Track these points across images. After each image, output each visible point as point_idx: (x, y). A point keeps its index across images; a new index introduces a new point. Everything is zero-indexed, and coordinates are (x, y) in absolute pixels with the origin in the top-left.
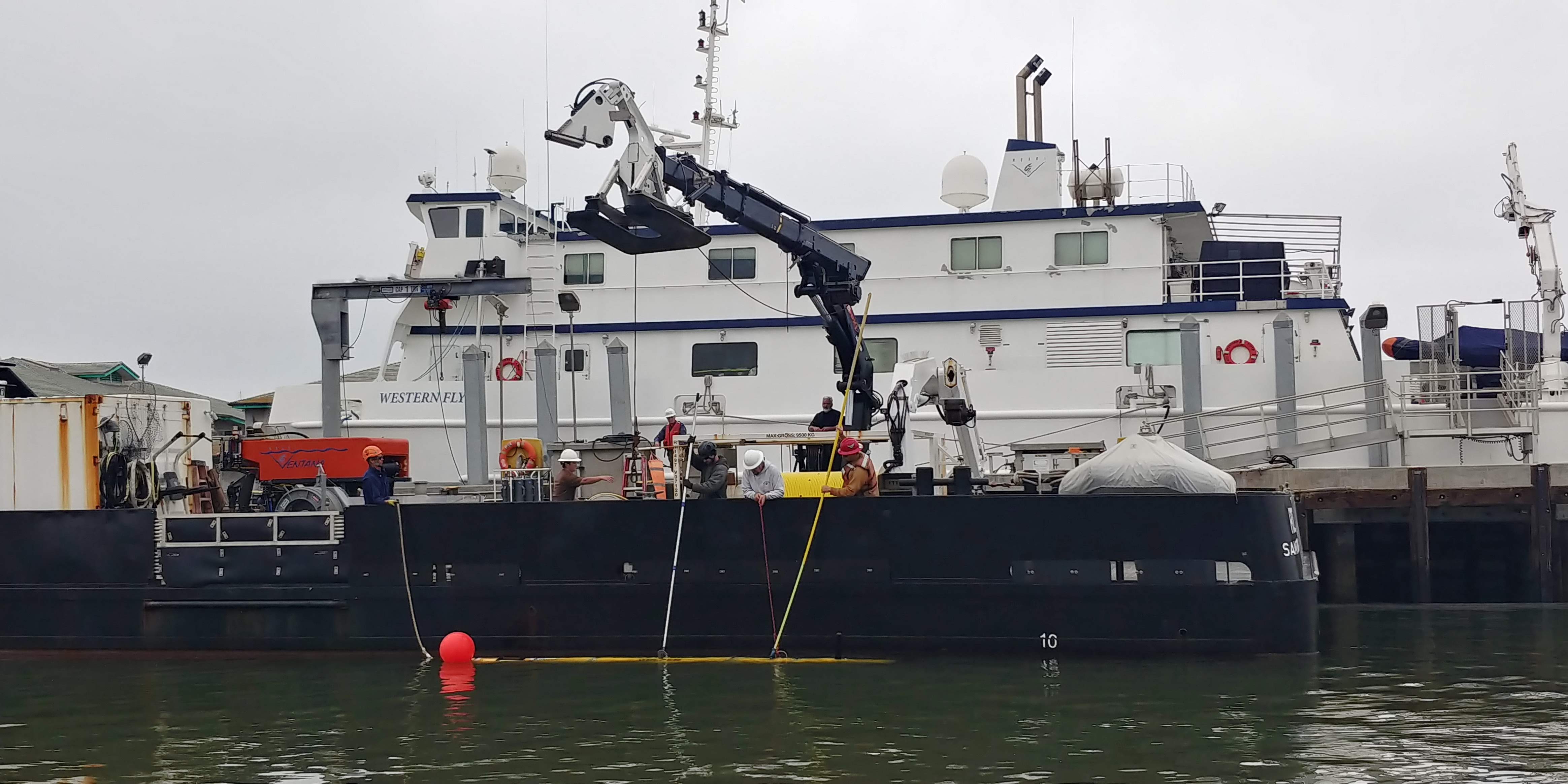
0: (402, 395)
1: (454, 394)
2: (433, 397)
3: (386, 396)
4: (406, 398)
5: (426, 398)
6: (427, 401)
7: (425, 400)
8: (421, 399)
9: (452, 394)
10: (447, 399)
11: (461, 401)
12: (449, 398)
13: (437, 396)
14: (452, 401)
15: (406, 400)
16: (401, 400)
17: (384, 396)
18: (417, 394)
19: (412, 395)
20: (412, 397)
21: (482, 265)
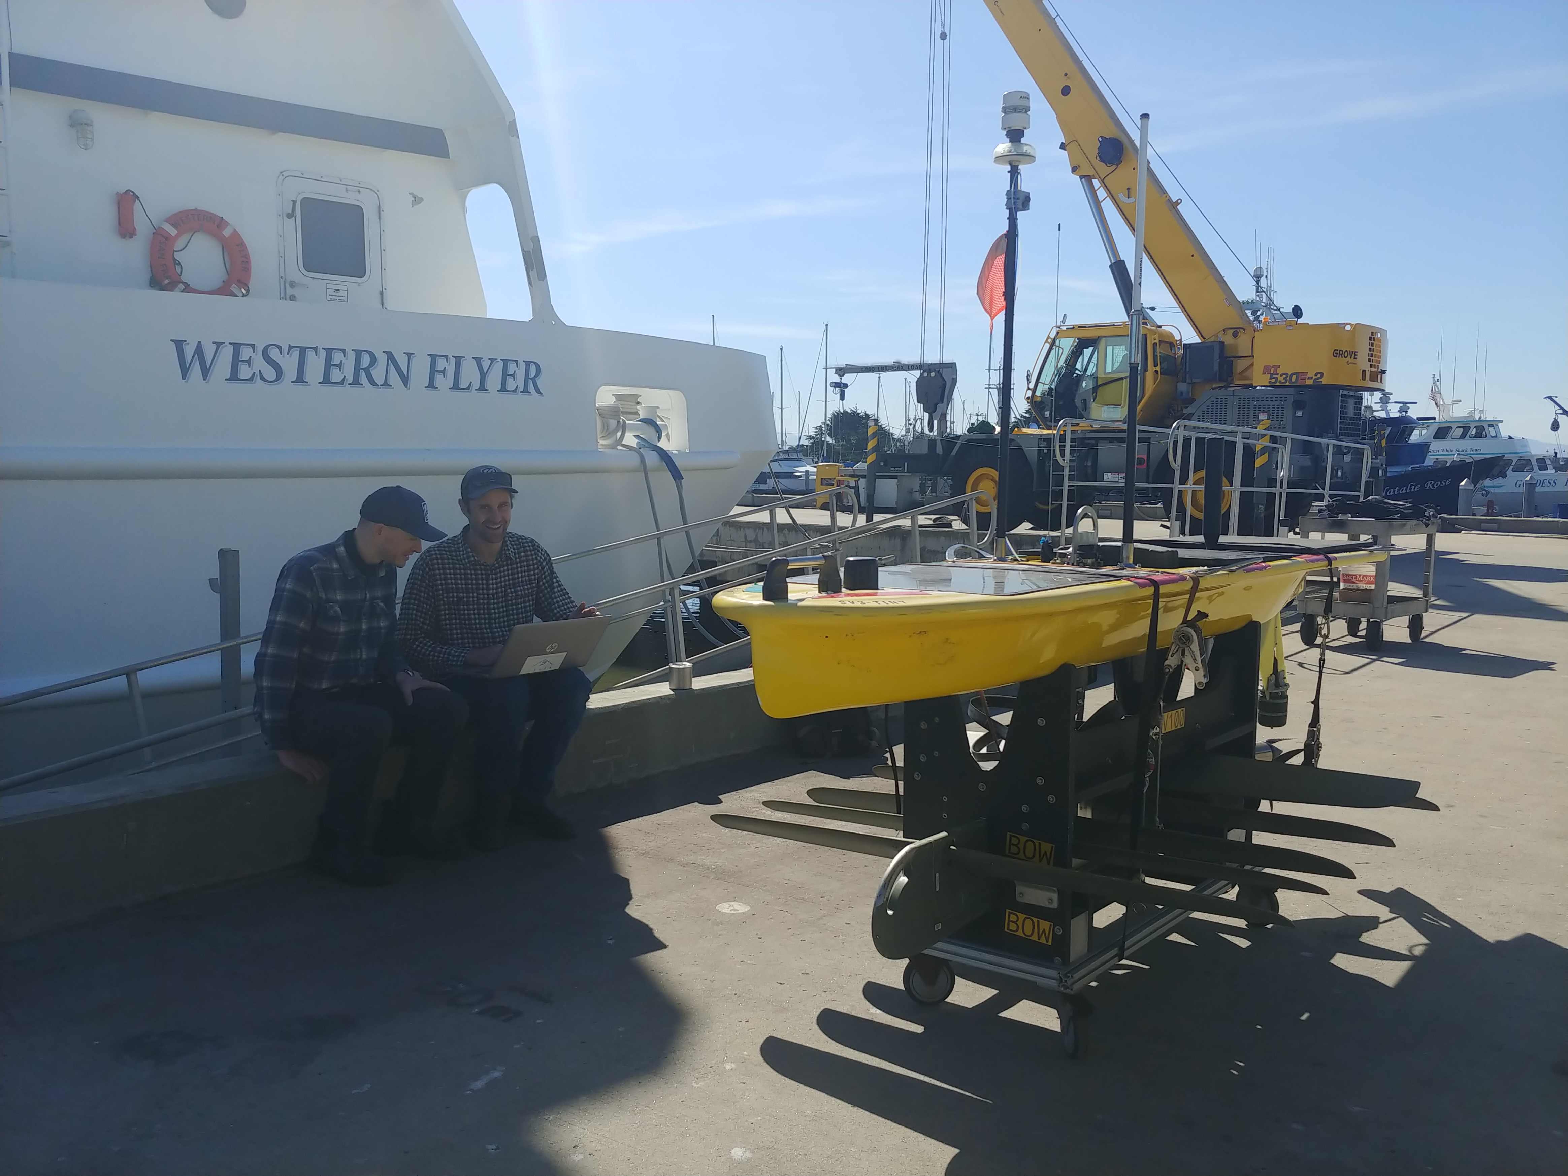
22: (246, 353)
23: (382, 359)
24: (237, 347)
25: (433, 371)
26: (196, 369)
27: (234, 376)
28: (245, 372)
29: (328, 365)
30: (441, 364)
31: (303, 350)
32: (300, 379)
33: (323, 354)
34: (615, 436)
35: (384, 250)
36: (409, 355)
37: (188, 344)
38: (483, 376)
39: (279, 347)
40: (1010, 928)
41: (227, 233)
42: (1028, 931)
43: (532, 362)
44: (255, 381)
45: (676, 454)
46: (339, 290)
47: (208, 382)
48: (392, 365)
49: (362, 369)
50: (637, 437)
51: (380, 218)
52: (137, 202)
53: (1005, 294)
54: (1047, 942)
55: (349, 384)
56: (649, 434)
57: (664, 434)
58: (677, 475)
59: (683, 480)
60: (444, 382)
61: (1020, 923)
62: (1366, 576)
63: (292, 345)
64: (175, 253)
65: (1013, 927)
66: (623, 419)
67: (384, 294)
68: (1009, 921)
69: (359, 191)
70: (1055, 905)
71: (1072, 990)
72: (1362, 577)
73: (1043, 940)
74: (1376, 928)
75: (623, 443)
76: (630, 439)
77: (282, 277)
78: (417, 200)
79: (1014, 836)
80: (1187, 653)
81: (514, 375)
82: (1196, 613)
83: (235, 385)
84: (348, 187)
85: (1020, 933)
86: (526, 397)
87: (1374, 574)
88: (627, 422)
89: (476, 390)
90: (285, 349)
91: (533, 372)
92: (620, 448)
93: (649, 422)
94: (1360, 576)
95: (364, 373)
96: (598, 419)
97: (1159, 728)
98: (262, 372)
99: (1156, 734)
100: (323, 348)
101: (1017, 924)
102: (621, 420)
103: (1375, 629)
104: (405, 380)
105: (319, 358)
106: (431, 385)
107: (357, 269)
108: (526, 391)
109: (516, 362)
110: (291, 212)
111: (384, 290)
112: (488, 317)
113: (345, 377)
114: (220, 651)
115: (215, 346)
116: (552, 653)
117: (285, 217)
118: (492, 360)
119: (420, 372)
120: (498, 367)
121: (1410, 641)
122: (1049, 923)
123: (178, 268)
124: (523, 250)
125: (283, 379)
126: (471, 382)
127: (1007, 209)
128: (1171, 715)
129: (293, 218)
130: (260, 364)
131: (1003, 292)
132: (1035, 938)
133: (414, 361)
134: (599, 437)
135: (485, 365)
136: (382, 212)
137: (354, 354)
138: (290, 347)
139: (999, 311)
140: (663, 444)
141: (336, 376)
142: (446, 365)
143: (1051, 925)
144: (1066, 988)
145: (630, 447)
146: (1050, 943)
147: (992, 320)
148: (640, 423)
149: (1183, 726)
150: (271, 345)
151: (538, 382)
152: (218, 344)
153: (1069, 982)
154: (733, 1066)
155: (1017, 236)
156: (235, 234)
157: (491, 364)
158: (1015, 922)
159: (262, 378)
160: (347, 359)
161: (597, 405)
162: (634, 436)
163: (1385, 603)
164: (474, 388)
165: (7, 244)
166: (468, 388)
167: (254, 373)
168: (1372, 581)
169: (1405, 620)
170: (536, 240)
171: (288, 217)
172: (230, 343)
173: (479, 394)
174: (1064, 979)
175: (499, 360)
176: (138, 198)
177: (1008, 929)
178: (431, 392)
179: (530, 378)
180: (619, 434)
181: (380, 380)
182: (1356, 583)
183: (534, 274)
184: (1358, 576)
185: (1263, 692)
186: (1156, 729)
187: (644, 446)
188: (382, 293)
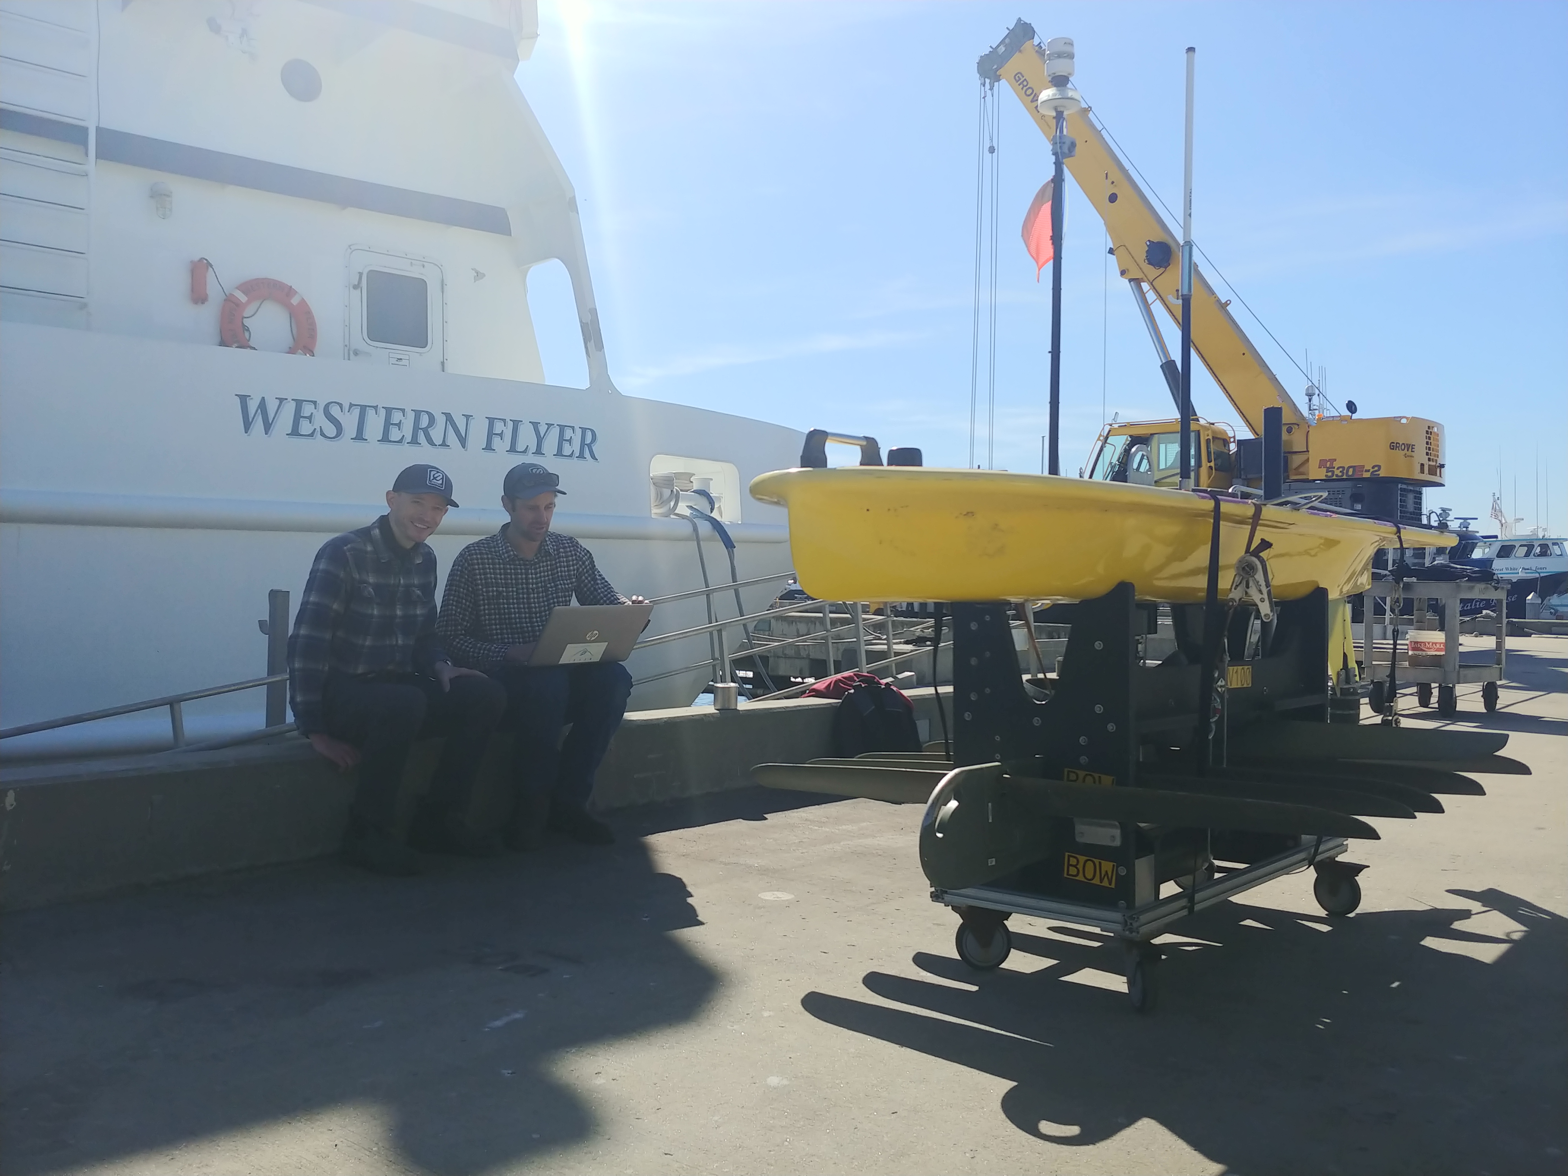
22: (307, 410)
23: (441, 420)
24: (299, 403)
25: (490, 434)
26: (259, 424)
27: (295, 432)
28: (305, 427)
29: (388, 424)
30: (498, 427)
31: (363, 409)
32: (360, 436)
33: (383, 412)
34: (668, 506)
35: (446, 322)
36: (468, 417)
37: (252, 399)
38: (540, 440)
39: (341, 405)
40: (1070, 873)
41: (295, 301)
42: (1089, 875)
43: (589, 429)
44: (316, 437)
45: (728, 525)
46: (401, 359)
47: (269, 437)
48: (450, 426)
49: (421, 429)
50: (691, 507)
51: (443, 292)
52: (210, 269)
53: (1052, 238)
54: (1110, 885)
55: (408, 443)
56: (702, 504)
57: (716, 506)
58: (729, 544)
59: (735, 549)
60: (501, 445)
61: (1080, 867)
62: (1436, 643)
63: (353, 403)
64: (245, 319)
65: (1073, 871)
66: (676, 490)
67: (446, 365)
68: (1069, 865)
69: (424, 266)
70: (1117, 843)
71: (1138, 933)
72: (1431, 644)
73: (1106, 883)
74: (1469, 918)
75: (676, 512)
76: (683, 509)
77: (346, 346)
78: (479, 275)
79: (1072, 772)
80: (1251, 584)
81: (570, 441)
82: (1260, 541)
83: (295, 440)
84: (413, 261)
85: (1080, 878)
86: (581, 462)
87: (1444, 641)
88: (681, 492)
89: (533, 453)
90: (346, 406)
91: (588, 440)
92: (672, 516)
93: (703, 493)
94: (1429, 643)
95: (422, 432)
96: (652, 487)
97: (1224, 680)
98: (322, 428)
99: (1221, 686)
100: (383, 407)
101: (1077, 868)
102: (675, 490)
103: (1448, 698)
104: (463, 441)
105: (378, 416)
106: (489, 447)
107: (419, 339)
108: (581, 456)
109: (573, 428)
110: (356, 283)
111: (445, 361)
112: (546, 384)
113: (404, 436)
114: (266, 686)
115: (277, 402)
116: (593, 641)
117: (351, 289)
118: (549, 425)
119: (478, 434)
120: (555, 432)
121: (1484, 711)
122: (1112, 864)
123: (247, 334)
124: (581, 322)
125: (344, 435)
126: (528, 446)
127: (1053, 154)
128: (1237, 672)
129: (360, 289)
130: (320, 420)
131: (1051, 236)
132: (1096, 881)
133: (472, 423)
134: (652, 506)
135: (542, 429)
136: (445, 286)
137: (413, 414)
138: (351, 405)
139: (1047, 261)
140: (715, 515)
141: (395, 434)
142: (504, 428)
143: (1114, 865)
144: (1131, 932)
145: (683, 517)
146: (1113, 886)
147: (1039, 270)
148: (693, 493)
149: (1250, 685)
150: (332, 402)
151: (594, 448)
152: (281, 400)
153: (1135, 925)
154: (771, 1013)
155: (1063, 180)
156: (303, 302)
157: (548, 429)
158: (1075, 866)
159: (323, 434)
160: (406, 419)
161: (651, 475)
162: (687, 506)
163: (1457, 667)
164: (531, 452)
165: (84, 306)
166: (525, 452)
167: (315, 429)
168: (1442, 648)
169: (1478, 687)
170: (594, 312)
171: (354, 289)
172: (292, 400)
173: (535, 457)
174: (1129, 922)
175: (555, 425)
176: (211, 266)
177: (1068, 874)
178: (489, 454)
179: (586, 444)
180: (672, 504)
181: (438, 440)
182: (1424, 651)
183: (591, 345)
184: (1427, 644)
185: (1333, 688)
186: (1222, 682)
187: (697, 517)
188: (443, 363)
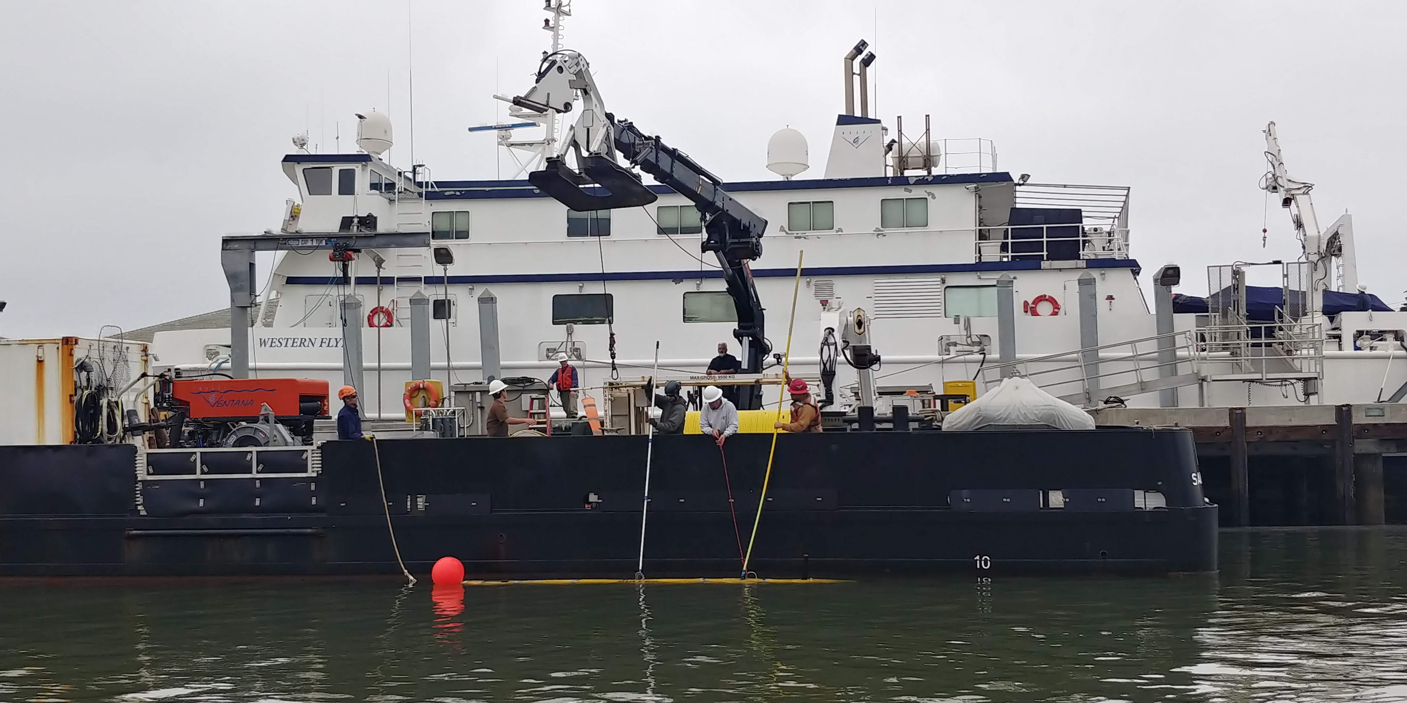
0: (281, 340)
1: (330, 339)
2: (310, 343)
3: (264, 341)
4: (284, 343)
5: (303, 343)
6: (304, 346)
7: (302, 345)
8: (299, 344)
9: (328, 340)
10: (323, 344)
11: (336, 346)
12: (325, 343)
13: (313, 341)
14: (328, 346)
15: (284, 344)
16: (279, 345)
17: (262, 340)
18: (294, 339)
19: (289, 340)
20: (290, 342)
21: (356, 220)
